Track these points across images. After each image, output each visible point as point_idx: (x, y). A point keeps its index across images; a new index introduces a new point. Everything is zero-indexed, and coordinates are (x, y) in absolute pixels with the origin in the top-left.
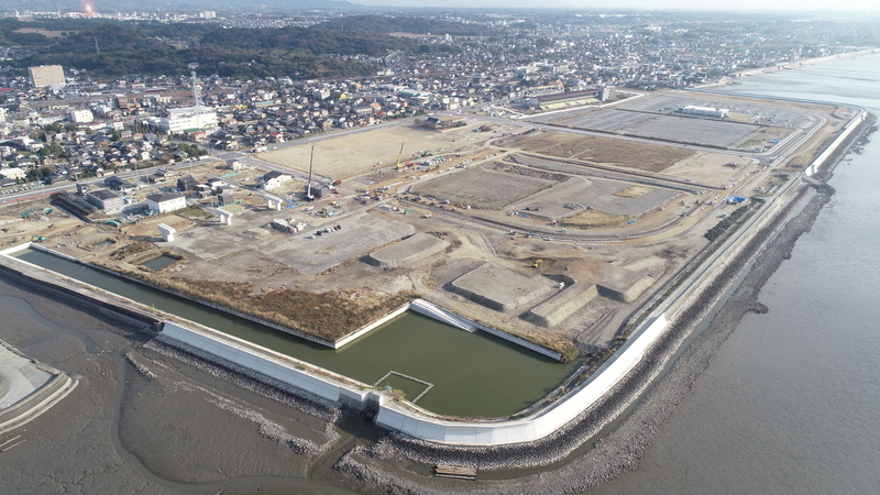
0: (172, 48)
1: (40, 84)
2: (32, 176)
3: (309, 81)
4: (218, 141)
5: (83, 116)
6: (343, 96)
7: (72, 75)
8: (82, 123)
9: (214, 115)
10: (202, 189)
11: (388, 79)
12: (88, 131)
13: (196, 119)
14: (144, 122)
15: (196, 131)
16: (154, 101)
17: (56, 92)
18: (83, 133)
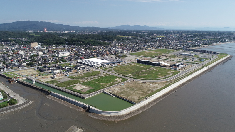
0: (63, 39)
1: (32, 46)
2: (28, 65)
3: (93, 47)
4: (70, 59)
5: (41, 53)
6: (100, 50)
7: (40, 45)
8: (40, 55)
9: (69, 53)
10: (64, 68)
11: (112, 46)
12: (41, 57)
13: (65, 54)
14: (54, 55)
15: (65, 57)
16: (57, 50)
17: (35, 48)
18: (40, 57)
